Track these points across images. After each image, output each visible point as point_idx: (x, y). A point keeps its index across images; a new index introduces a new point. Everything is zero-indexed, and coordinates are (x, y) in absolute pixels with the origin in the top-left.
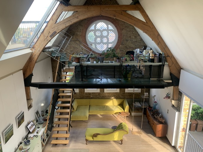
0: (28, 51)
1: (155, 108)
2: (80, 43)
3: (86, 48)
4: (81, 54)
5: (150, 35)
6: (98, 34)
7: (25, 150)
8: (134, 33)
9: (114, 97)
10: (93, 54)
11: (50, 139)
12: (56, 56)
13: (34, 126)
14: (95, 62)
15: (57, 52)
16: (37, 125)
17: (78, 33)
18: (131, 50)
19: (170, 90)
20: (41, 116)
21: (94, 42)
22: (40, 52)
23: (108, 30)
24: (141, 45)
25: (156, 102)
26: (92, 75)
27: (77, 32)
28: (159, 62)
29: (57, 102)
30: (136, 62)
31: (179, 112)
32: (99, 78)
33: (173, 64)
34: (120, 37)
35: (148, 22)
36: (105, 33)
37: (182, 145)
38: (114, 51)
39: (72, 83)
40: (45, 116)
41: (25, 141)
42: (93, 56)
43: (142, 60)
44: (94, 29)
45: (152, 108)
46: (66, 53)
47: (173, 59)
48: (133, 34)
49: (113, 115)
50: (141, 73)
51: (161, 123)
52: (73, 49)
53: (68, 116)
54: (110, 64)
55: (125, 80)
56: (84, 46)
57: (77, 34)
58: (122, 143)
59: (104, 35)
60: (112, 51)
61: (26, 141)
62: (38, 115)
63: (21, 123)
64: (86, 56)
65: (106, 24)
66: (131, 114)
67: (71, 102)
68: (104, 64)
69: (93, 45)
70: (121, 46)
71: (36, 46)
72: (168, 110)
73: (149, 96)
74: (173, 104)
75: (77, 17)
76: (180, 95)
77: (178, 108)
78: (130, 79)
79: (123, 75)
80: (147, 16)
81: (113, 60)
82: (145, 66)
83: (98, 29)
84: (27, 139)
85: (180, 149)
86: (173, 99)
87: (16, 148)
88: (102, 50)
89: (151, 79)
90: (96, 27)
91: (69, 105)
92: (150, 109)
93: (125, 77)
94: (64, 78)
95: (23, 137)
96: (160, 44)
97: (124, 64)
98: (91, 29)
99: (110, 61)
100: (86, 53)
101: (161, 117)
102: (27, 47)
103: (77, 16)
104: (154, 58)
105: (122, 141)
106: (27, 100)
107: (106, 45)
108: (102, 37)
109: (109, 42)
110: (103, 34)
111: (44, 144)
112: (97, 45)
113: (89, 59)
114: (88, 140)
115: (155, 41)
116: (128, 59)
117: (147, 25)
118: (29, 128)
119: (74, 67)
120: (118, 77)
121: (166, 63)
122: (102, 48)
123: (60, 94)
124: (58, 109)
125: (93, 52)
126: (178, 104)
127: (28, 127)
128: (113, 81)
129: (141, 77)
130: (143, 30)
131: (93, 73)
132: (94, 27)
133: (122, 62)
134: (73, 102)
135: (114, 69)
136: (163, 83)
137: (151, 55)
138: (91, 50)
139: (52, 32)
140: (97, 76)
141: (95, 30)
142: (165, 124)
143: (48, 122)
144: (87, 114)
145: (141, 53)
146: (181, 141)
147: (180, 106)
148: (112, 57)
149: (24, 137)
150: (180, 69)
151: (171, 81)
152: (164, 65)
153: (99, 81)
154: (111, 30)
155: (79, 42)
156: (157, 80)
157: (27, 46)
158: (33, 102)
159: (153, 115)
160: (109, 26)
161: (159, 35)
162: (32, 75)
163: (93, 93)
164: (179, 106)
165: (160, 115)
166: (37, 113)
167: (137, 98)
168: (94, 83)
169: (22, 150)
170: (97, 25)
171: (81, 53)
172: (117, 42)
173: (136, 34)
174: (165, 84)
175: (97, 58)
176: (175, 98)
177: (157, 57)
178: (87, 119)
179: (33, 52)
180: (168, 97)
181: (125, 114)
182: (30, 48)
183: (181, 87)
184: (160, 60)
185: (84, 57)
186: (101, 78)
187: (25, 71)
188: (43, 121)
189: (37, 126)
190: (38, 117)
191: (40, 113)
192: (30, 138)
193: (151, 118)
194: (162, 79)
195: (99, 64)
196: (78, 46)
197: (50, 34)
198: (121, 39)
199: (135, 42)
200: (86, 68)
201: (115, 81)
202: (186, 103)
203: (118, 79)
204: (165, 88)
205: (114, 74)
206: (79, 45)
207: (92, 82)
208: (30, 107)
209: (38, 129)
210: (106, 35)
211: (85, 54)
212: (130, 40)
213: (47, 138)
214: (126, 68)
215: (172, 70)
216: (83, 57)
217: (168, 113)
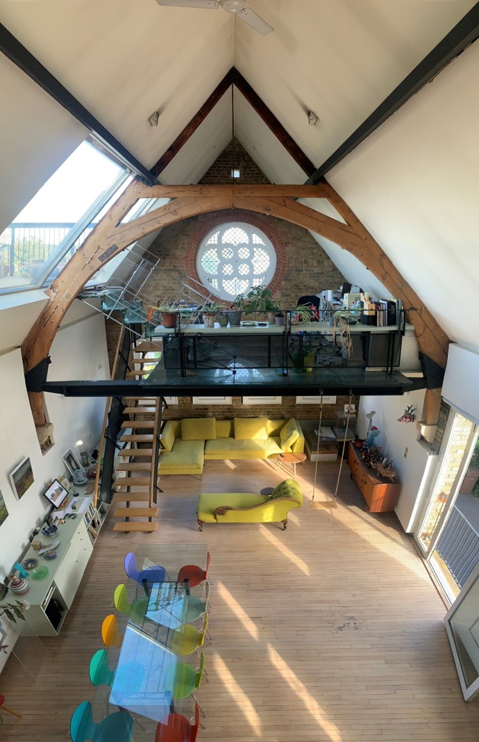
0: (39, 296)
1: (371, 443)
2: (181, 276)
3: (196, 289)
4: (182, 303)
5: (360, 256)
6: (227, 254)
7: (47, 549)
8: (314, 251)
9: (268, 414)
10: (213, 302)
11: (112, 520)
12: (114, 311)
13: (64, 493)
14: (217, 325)
15: (117, 298)
16: (70, 488)
17: (178, 253)
18: (309, 294)
19: (415, 398)
20: (81, 466)
21: (217, 273)
22: (69, 300)
23: (251, 246)
24: (335, 283)
25: (376, 429)
26: (209, 359)
27: (177, 249)
28: (389, 324)
29: (121, 431)
30: (329, 323)
31: (438, 454)
32: (229, 369)
33: (427, 330)
34: (281, 262)
35: (353, 225)
36: (244, 254)
37: (430, 531)
38: (267, 296)
39: (155, 382)
40: (92, 465)
41: (44, 529)
42: (213, 309)
43: (343, 318)
44: (216, 243)
45: (365, 443)
46: (142, 302)
47: (425, 316)
48: (313, 254)
49: (264, 460)
50: (339, 354)
51: (385, 480)
52: (161, 292)
53: (149, 464)
54: (258, 329)
55: (297, 372)
56: (192, 284)
57: (174, 254)
58: (285, 527)
59: (242, 258)
60: (263, 296)
61: (48, 527)
62: (73, 463)
63: (25, 487)
64: (195, 309)
65: (246, 232)
66: (308, 457)
67: (155, 431)
68: (241, 329)
69: (213, 280)
70: (283, 283)
71: (59, 282)
72: (407, 450)
73: (356, 413)
74: (423, 434)
75: (175, 212)
76: (445, 412)
77: (435, 445)
78: (310, 370)
79: (292, 359)
80: (350, 211)
81: (266, 318)
82: (353, 335)
83: (226, 243)
84: (48, 524)
85: (424, 539)
86: (424, 423)
87: (26, 544)
88: (237, 294)
89: (367, 369)
90: (221, 239)
91: (150, 437)
92: (358, 445)
93: (299, 365)
94: (137, 367)
95: (39, 519)
96: (388, 277)
97: (295, 330)
98: (209, 242)
99: (256, 323)
100: (196, 302)
101: (386, 466)
102: (36, 286)
103: (173, 208)
104: (376, 313)
105: (285, 522)
106: (37, 426)
107: (247, 281)
108: (236, 262)
109: (255, 273)
110: (240, 256)
111: (96, 532)
112: (224, 281)
113: (201, 317)
114: (203, 522)
115: (375, 271)
116: (306, 315)
117: (349, 232)
118: (49, 497)
119: (161, 339)
120: (278, 365)
121: (408, 327)
122: (235, 289)
123: (126, 411)
124: (124, 447)
125: (213, 298)
126: (436, 434)
127: (48, 494)
128: (267, 374)
129: (341, 364)
130: (342, 243)
131: (213, 354)
132: (216, 239)
133: (290, 324)
134: (161, 430)
135: (269, 343)
136: (400, 381)
137: (366, 306)
138: (207, 293)
139: (105, 247)
140: (222, 363)
141: (220, 246)
142: (395, 483)
143: (98, 481)
144: (201, 460)
145: (336, 302)
146: (430, 521)
147: (442, 439)
148: (262, 312)
149: (42, 519)
150: (445, 342)
151: (420, 375)
152: (403, 333)
153: (228, 376)
154: (258, 246)
155: (179, 273)
156: (384, 371)
157: (36, 284)
158: (57, 433)
159: (366, 461)
160: (254, 235)
161: (383, 255)
162: (47, 361)
163: (213, 406)
164: (439, 439)
165: (384, 462)
166: (69, 458)
167: (326, 417)
168: (217, 381)
169: (39, 550)
170: (225, 234)
171: (182, 301)
172: (275, 275)
173: (321, 255)
174: (406, 382)
175: (221, 313)
176: (429, 421)
177: (383, 310)
178: (201, 472)
179: (52, 300)
180: (409, 416)
181: (293, 457)
182: (45, 290)
183: (448, 391)
184: (391, 320)
185: (190, 312)
186: (235, 368)
187: (29, 351)
188: (86, 480)
189: (71, 492)
190: (74, 470)
191: (78, 458)
192: (57, 522)
193: (361, 470)
194: (397, 368)
195: (229, 329)
196: (174, 283)
197: (101, 252)
198: (284, 267)
199: (320, 273)
200: (194, 340)
201: (270, 376)
202: (459, 432)
203: (280, 371)
204: (405, 393)
205: (269, 356)
206: (179, 283)
207: (211, 379)
208: (46, 445)
209: (76, 499)
210: (247, 257)
211: (192, 305)
212: (306, 270)
213: (102, 517)
214: (301, 341)
215: (423, 346)
216: (184, 312)
217: (405, 455)
